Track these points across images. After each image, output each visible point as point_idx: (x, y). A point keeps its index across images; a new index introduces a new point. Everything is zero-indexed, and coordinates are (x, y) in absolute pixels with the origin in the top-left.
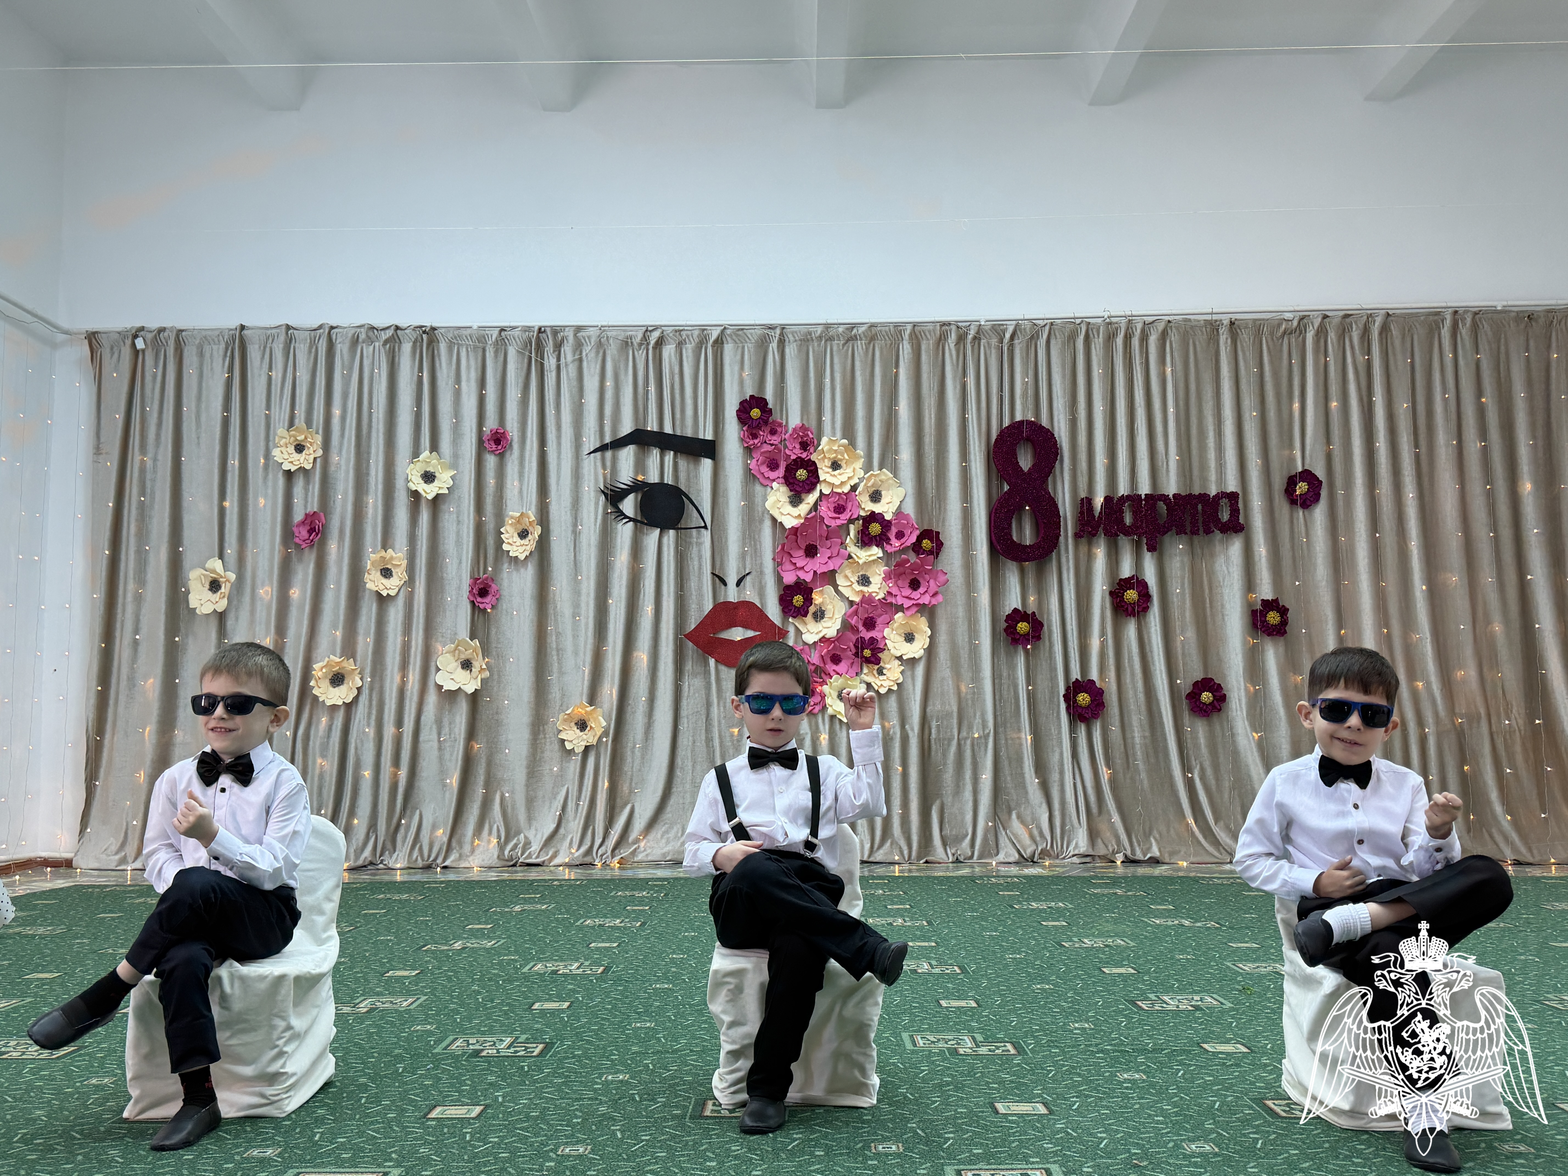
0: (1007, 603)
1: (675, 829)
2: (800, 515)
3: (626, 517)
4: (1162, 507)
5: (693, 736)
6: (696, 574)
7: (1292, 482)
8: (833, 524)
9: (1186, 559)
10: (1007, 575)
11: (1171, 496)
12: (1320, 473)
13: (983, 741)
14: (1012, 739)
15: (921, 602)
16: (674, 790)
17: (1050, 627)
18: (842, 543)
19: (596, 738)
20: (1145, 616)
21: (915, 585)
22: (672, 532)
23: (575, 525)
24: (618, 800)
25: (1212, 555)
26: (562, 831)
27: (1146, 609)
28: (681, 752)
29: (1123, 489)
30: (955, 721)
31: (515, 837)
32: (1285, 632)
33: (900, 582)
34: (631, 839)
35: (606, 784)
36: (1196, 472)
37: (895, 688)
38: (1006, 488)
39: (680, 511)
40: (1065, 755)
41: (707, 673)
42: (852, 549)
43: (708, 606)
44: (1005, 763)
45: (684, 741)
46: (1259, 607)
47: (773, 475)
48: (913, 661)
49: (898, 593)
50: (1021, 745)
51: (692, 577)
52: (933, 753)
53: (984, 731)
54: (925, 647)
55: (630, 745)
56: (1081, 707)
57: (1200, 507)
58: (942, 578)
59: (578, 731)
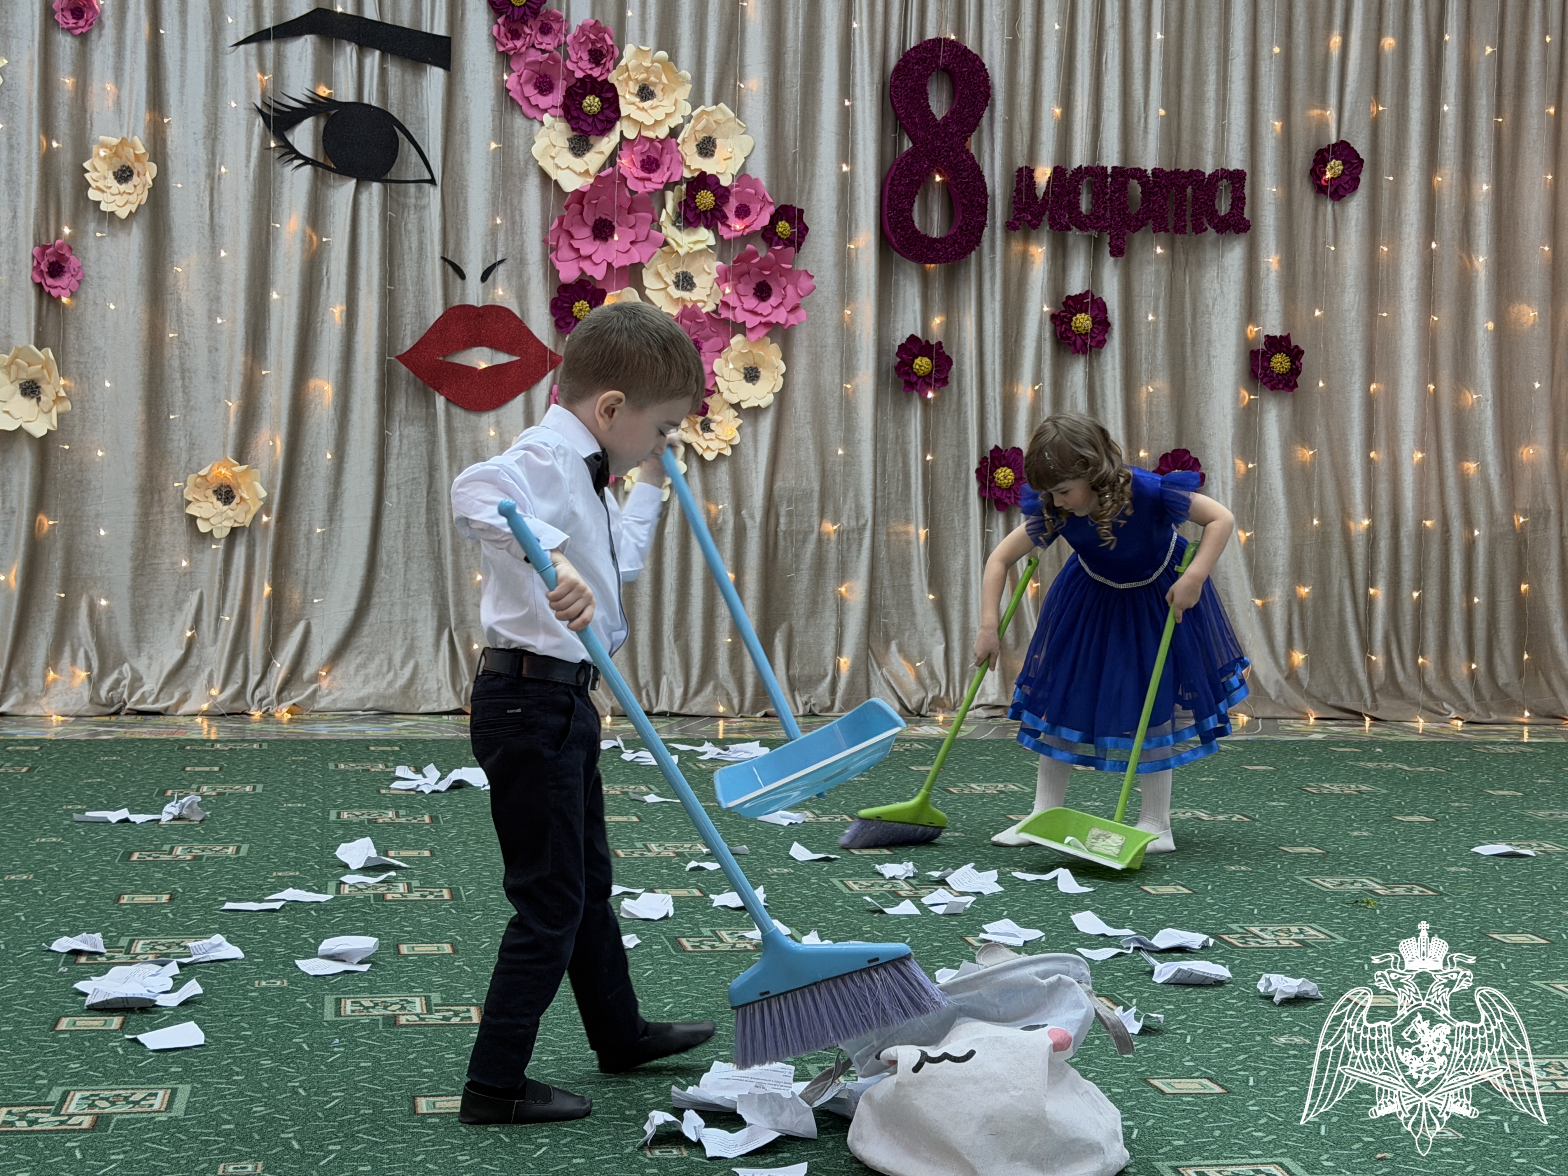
0: (899, 326)
1: (377, 661)
2: (587, 172)
3: (299, 156)
4: (1135, 187)
5: (407, 517)
6: (415, 257)
7: (1321, 158)
8: (640, 188)
9: (1164, 270)
10: (902, 283)
11: (1149, 172)
12: (1361, 147)
13: (856, 536)
14: (897, 534)
15: (773, 319)
16: (375, 600)
17: (960, 364)
18: (653, 221)
19: (250, 517)
20: (1099, 354)
21: (763, 292)
22: (376, 187)
23: (212, 164)
24: (285, 615)
25: (1200, 265)
26: (193, 661)
27: (1101, 343)
28: (387, 542)
29: (1079, 158)
30: (815, 505)
31: (114, 669)
32: (1296, 385)
33: (740, 287)
34: (306, 675)
35: (267, 589)
36: (1186, 136)
37: (728, 452)
38: (907, 145)
39: (391, 152)
40: (972, 558)
41: (430, 419)
42: (670, 231)
43: (436, 311)
44: (884, 572)
45: (392, 524)
46: (1261, 347)
47: (544, 101)
48: (755, 412)
49: (737, 304)
50: (908, 543)
51: (407, 263)
52: (780, 553)
53: (857, 521)
54: (777, 390)
55: (304, 528)
56: (1000, 488)
57: (1189, 190)
58: (804, 283)
59: (219, 504)
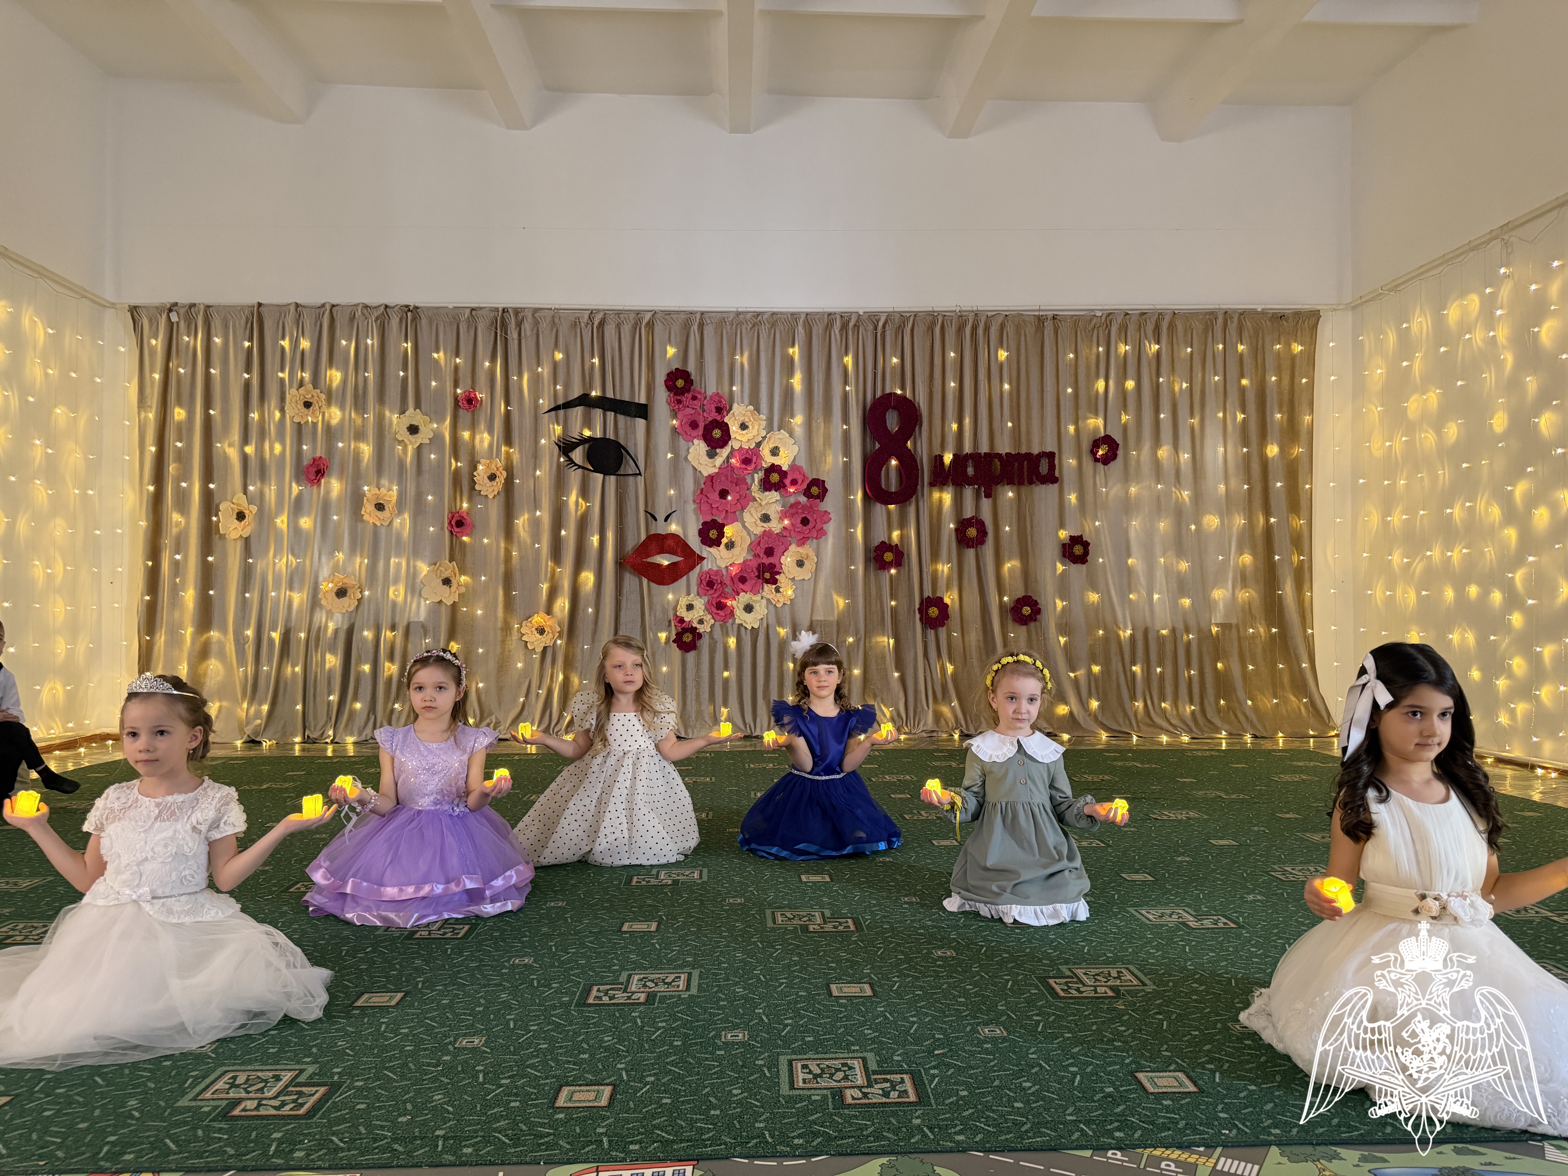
0: (875, 537)
2: (715, 466)
3: (576, 465)
6: (633, 511)
7: (1096, 444)
8: (741, 473)
9: (1014, 504)
10: (876, 515)
11: (1004, 455)
12: (1118, 438)
13: (856, 644)
14: (878, 642)
15: (809, 535)
17: (908, 556)
18: (748, 489)
19: (553, 641)
20: (981, 547)
21: (805, 522)
22: (613, 477)
23: (534, 471)
25: (1034, 500)
27: (983, 542)
29: (968, 449)
30: (834, 629)
31: (487, 717)
32: (1087, 561)
33: (793, 520)
35: (561, 679)
36: (1023, 436)
37: (789, 603)
38: (877, 446)
39: (620, 461)
40: (918, 654)
41: (641, 589)
42: (757, 493)
43: (643, 537)
44: (873, 661)
46: (1068, 542)
47: (694, 433)
48: (802, 582)
49: (792, 528)
50: (885, 647)
51: (629, 513)
53: (856, 636)
54: (812, 571)
55: (580, 646)
56: (931, 618)
57: (1026, 463)
58: (825, 517)
59: (538, 635)
